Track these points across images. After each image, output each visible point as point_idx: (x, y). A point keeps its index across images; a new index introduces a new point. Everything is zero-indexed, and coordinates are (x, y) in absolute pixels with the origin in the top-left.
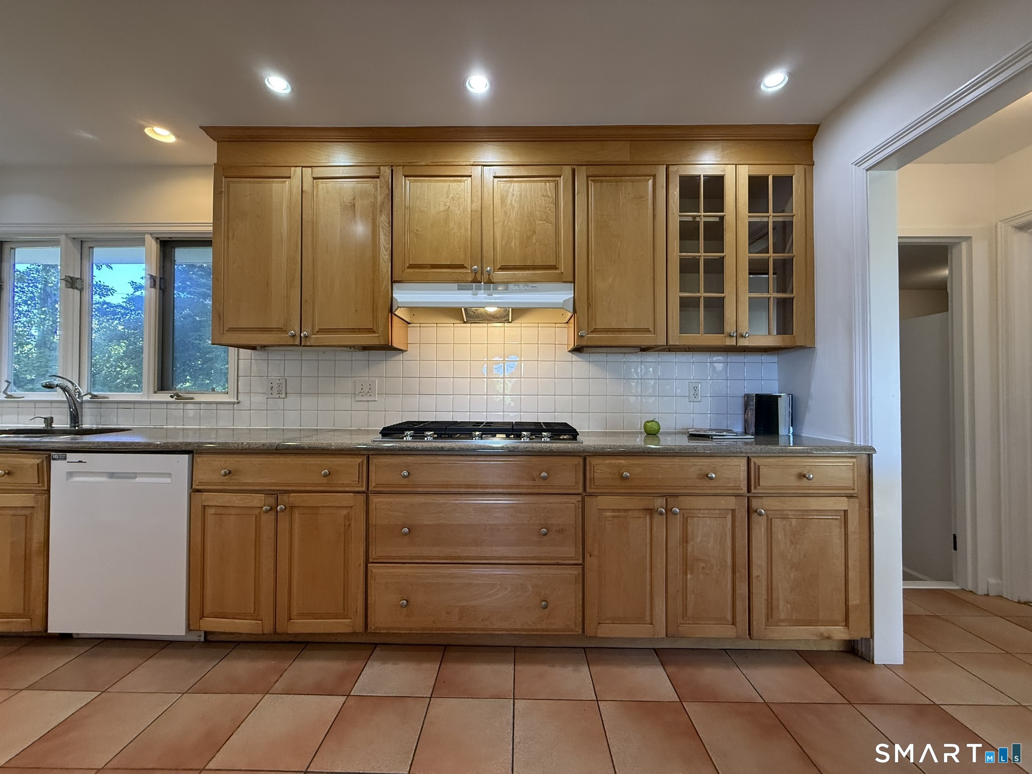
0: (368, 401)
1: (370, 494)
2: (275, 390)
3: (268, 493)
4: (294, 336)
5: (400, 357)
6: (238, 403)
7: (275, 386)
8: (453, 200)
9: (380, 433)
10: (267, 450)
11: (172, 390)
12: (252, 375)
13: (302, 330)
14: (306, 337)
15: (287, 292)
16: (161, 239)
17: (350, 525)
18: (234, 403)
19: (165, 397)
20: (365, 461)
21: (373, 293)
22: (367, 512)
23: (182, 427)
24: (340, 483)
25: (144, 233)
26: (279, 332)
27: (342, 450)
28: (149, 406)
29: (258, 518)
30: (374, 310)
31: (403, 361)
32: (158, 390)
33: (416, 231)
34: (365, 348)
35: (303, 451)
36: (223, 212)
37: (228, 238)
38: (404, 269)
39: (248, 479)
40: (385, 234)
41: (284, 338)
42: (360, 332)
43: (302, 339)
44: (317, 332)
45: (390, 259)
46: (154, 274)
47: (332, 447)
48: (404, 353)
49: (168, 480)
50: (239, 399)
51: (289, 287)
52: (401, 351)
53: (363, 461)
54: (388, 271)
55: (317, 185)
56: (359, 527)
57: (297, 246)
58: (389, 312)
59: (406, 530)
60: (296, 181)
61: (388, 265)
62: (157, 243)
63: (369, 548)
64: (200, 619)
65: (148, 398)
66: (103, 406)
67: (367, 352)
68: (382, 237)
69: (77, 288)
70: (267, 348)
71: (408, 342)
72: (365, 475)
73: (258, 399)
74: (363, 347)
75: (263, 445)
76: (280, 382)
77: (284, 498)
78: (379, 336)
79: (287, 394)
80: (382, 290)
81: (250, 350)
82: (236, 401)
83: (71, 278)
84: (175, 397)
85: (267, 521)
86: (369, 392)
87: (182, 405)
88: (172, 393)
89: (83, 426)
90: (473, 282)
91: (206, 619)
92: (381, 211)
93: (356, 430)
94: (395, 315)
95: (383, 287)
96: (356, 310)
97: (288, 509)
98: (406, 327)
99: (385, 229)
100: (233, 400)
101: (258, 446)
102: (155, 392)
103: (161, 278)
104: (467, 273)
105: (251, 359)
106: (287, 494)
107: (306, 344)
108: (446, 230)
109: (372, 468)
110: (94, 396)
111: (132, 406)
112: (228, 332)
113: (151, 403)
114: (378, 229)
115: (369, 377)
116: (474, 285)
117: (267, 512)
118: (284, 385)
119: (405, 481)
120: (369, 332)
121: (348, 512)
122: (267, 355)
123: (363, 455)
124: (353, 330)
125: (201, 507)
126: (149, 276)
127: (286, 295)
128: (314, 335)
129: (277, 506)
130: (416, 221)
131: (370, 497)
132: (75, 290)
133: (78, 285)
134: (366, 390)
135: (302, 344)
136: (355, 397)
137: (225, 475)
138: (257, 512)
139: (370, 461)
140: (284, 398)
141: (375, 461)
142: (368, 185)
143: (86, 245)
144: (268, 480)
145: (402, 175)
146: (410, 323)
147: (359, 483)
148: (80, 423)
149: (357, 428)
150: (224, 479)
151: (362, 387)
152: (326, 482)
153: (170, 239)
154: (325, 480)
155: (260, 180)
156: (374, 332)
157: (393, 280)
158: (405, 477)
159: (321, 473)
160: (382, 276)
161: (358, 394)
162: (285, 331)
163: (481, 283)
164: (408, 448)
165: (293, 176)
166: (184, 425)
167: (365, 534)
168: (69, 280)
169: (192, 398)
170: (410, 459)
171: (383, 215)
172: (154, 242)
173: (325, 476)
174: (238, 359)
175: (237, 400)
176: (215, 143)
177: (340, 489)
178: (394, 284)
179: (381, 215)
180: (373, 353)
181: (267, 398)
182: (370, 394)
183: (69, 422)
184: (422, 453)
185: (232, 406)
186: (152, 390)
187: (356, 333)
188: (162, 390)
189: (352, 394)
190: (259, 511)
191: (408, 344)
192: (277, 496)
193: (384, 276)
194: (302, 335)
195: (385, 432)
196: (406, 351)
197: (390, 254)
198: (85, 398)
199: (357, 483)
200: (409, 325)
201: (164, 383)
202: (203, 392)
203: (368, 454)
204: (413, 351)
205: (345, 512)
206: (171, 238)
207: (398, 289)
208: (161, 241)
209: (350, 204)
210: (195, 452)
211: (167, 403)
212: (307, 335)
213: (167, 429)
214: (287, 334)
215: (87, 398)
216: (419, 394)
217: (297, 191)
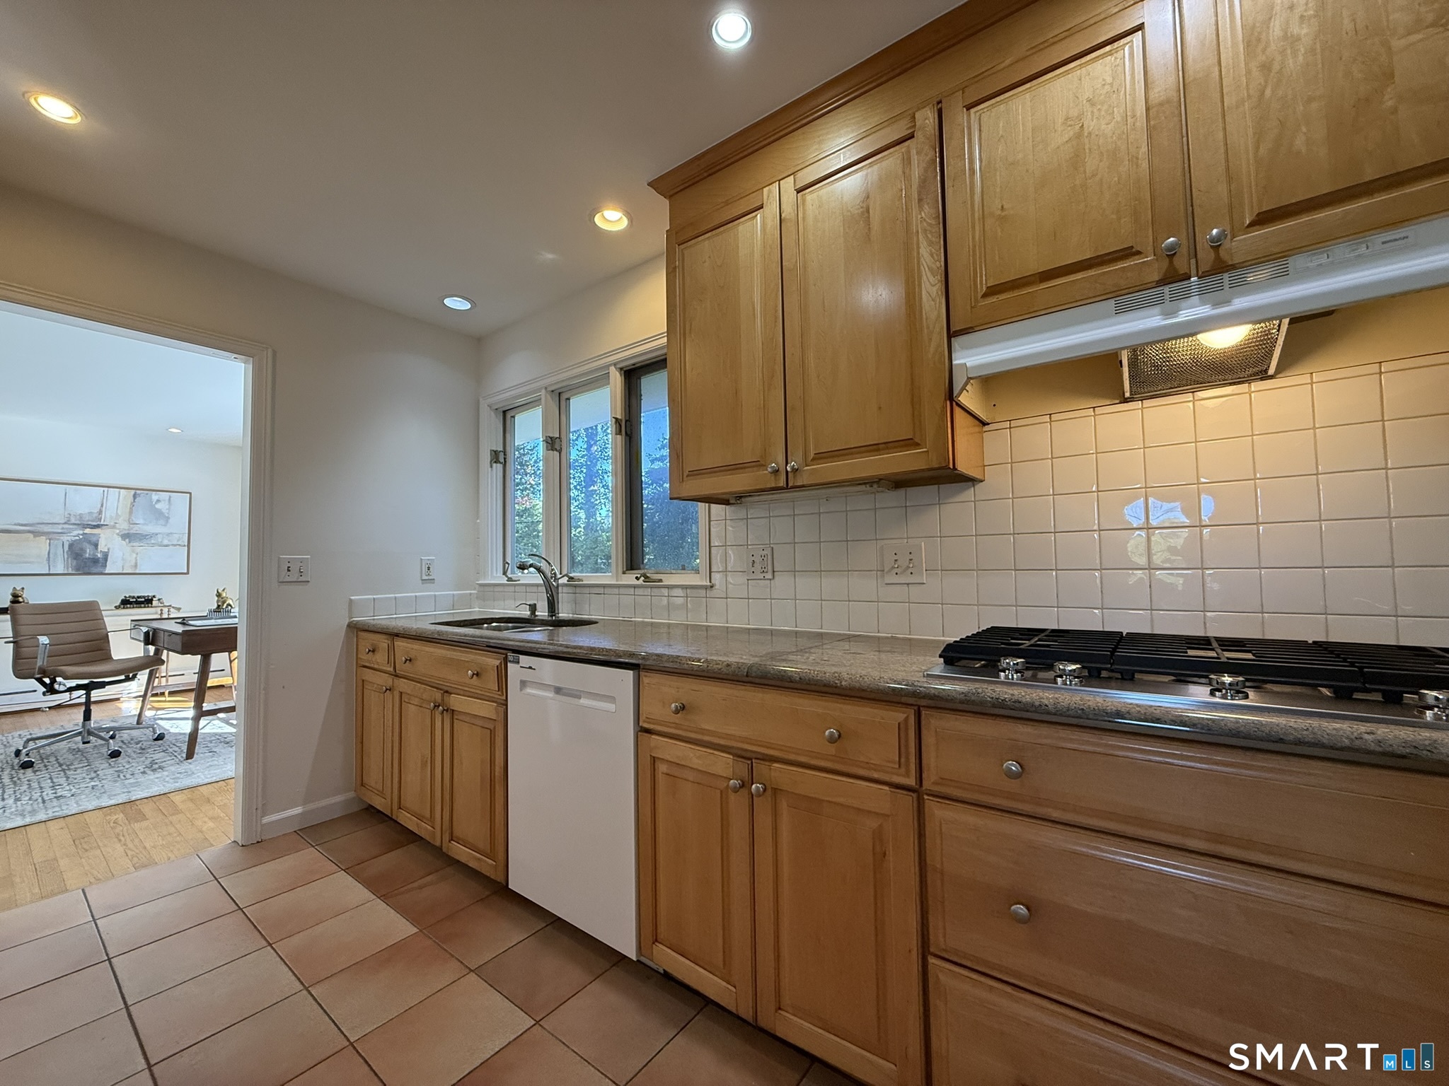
0: (908, 584)
1: (926, 797)
2: (758, 566)
3: (741, 755)
4: (776, 472)
5: (969, 494)
6: (712, 587)
7: (758, 559)
8: (1093, 105)
9: (940, 656)
10: (733, 675)
11: (640, 569)
12: (727, 544)
13: (789, 461)
14: (795, 471)
15: (764, 397)
16: (625, 369)
17: (885, 854)
18: (706, 588)
19: (630, 579)
20: (912, 721)
21: (912, 367)
22: (921, 835)
23: (651, 620)
24: (862, 759)
25: (608, 367)
26: (755, 469)
27: (862, 690)
28: (616, 591)
29: (723, 793)
30: (915, 402)
31: (975, 502)
32: (627, 570)
33: (999, 212)
34: (899, 483)
35: (792, 685)
36: (678, 298)
37: (685, 334)
38: (976, 301)
39: (709, 724)
40: (931, 243)
41: (762, 478)
42: (887, 448)
43: (790, 475)
44: (813, 459)
45: (944, 290)
46: (619, 417)
47: (843, 683)
48: (979, 486)
49: (611, 707)
50: (713, 582)
51: (766, 389)
52: (970, 483)
53: (906, 719)
54: (939, 316)
55: (804, 201)
56: (902, 864)
57: (776, 318)
58: (946, 400)
59: (1021, 909)
60: (771, 209)
61: (940, 303)
62: (621, 375)
63: (927, 919)
64: (653, 943)
65: (617, 581)
66: (578, 590)
67: (901, 492)
68: (925, 251)
69: (556, 450)
70: (743, 499)
71: (985, 464)
72: (912, 750)
73: (736, 580)
74: (895, 482)
75: (728, 665)
76: (765, 552)
77: (760, 768)
78: (927, 451)
79: (775, 573)
80: (930, 356)
81: (724, 506)
82: (709, 584)
83: (551, 438)
84: (642, 578)
85: (738, 804)
86: (908, 567)
87: (649, 590)
88: (637, 573)
89: (560, 615)
90: (1163, 282)
91: (660, 946)
92: (920, 200)
93: (887, 638)
94: (959, 405)
95: (932, 350)
96: (880, 408)
97: (769, 792)
98: (980, 432)
99: (931, 232)
100: (704, 583)
101: (720, 667)
102: (624, 573)
103: (626, 421)
104: (1149, 265)
105: (726, 520)
106: (767, 763)
107: (796, 484)
108: (1078, 182)
109: (929, 739)
110: (571, 579)
111: (601, 590)
112: (689, 478)
113: (619, 586)
114: (915, 239)
115: (907, 538)
116: (1166, 289)
117: (735, 790)
118: (770, 557)
119: (1013, 786)
120: (906, 446)
121: (881, 826)
122: (745, 511)
123: (907, 705)
124: (876, 448)
125: (649, 759)
126: (614, 420)
127: (762, 406)
128: (807, 466)
129: (752, 784)
130: (998, 190)
131: (926, 805)
132: (555, 452)
133: (557, 446)
134: (903, 561)
135: (790, 485)
136: (883, 576)
137: (677, 712)
138: (723, 785)
139: (923, 723)
140: (770, 580)
141: (935, 723)
142: (891, 160)
143: (564, 396)
144: (736, 730)
145: (961, 105)
146: (988, 424)
147: (900, 766)
148: (556, 612)
149: (890, 635)
150: (677, 718)
151: (896, 558)
152: (834, 753)
153: (633, 367)
154: (831, 749)
155: (722, 229)
156: (917, 445)
157: (953, 329)
158: (1010, 775)
159: (825, 732)
160: (928, 328)
161: (890, 571)
162: (764, 466)
163: (1189, 278)
164: (1017, 705)
165: (767, 202)
166: (652, 618)
167: (918, 884)
168: (549, 441)
169: (660, 581)
170: (1024, 732)
171: (926, 206)
172: (618, 374)
173: (832, 740)
174: (710, 521)
175: (710, 582)
176: (667, 202)
177: (862, 772)
178: (953, 339)
179: (921, 208)
180: (912, 491)
181: (748, 580)
182: (910, 570)
183: (547, 611)
184: (1054, 719)
185: (705, 591)
186: (620, 570)
187: (882, 452)
188: (632, 569)
189: (878, 571)
190: (725, 785)
191: (985, 466)
192: (752, 762)
193: (931, 327)
194: (789, 469)
195: (951, 654)
196: (982, 481)
197: (943, 279)
198: (561, 581)
199: (897, 766)
200: (986, 428)
201: (633, 561)
202: (673, 571)
203: (919, 703)
204: (995, 480)
205: (873, 823)
206: (634, 365)
207: (962, 348)
208: (625, 372)
209: (861, 210)
210: (641, 667)
211: (635, 587)
212: (796, 467)
213: (635, 621)
214: (767, 470)
215: (565, 580)
216: (1016, 570)
217: (773, 222)
